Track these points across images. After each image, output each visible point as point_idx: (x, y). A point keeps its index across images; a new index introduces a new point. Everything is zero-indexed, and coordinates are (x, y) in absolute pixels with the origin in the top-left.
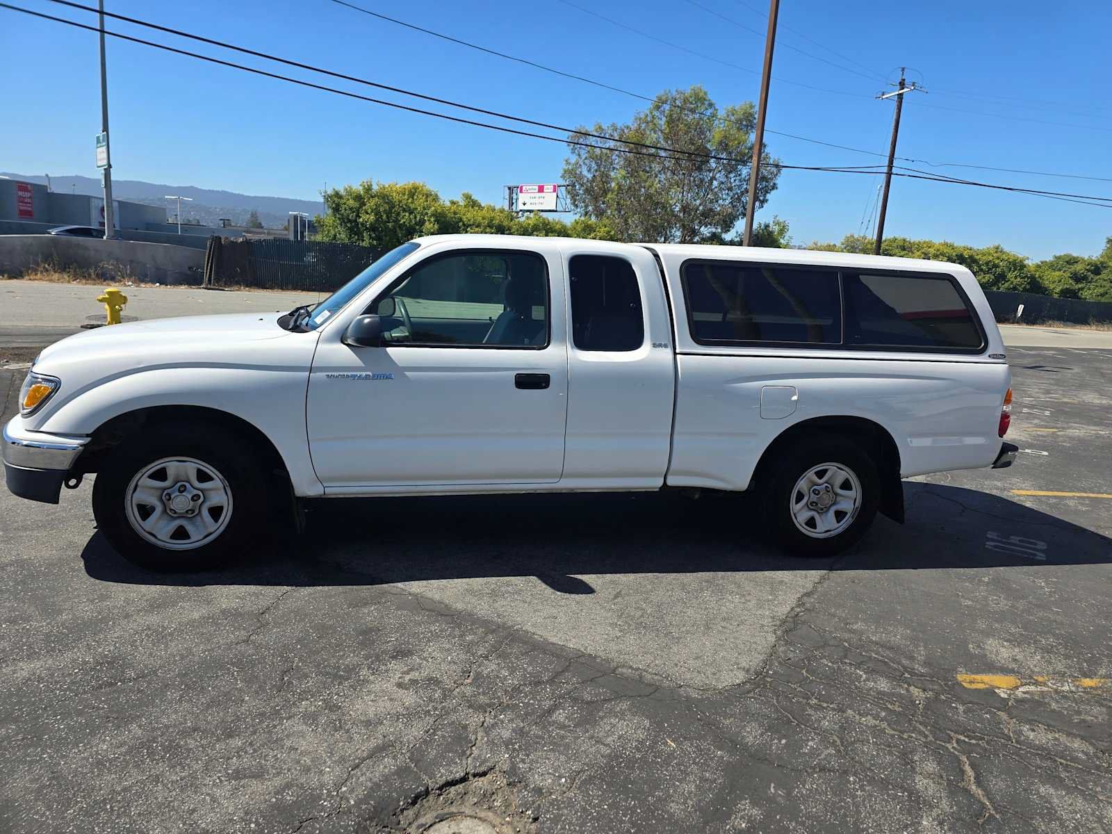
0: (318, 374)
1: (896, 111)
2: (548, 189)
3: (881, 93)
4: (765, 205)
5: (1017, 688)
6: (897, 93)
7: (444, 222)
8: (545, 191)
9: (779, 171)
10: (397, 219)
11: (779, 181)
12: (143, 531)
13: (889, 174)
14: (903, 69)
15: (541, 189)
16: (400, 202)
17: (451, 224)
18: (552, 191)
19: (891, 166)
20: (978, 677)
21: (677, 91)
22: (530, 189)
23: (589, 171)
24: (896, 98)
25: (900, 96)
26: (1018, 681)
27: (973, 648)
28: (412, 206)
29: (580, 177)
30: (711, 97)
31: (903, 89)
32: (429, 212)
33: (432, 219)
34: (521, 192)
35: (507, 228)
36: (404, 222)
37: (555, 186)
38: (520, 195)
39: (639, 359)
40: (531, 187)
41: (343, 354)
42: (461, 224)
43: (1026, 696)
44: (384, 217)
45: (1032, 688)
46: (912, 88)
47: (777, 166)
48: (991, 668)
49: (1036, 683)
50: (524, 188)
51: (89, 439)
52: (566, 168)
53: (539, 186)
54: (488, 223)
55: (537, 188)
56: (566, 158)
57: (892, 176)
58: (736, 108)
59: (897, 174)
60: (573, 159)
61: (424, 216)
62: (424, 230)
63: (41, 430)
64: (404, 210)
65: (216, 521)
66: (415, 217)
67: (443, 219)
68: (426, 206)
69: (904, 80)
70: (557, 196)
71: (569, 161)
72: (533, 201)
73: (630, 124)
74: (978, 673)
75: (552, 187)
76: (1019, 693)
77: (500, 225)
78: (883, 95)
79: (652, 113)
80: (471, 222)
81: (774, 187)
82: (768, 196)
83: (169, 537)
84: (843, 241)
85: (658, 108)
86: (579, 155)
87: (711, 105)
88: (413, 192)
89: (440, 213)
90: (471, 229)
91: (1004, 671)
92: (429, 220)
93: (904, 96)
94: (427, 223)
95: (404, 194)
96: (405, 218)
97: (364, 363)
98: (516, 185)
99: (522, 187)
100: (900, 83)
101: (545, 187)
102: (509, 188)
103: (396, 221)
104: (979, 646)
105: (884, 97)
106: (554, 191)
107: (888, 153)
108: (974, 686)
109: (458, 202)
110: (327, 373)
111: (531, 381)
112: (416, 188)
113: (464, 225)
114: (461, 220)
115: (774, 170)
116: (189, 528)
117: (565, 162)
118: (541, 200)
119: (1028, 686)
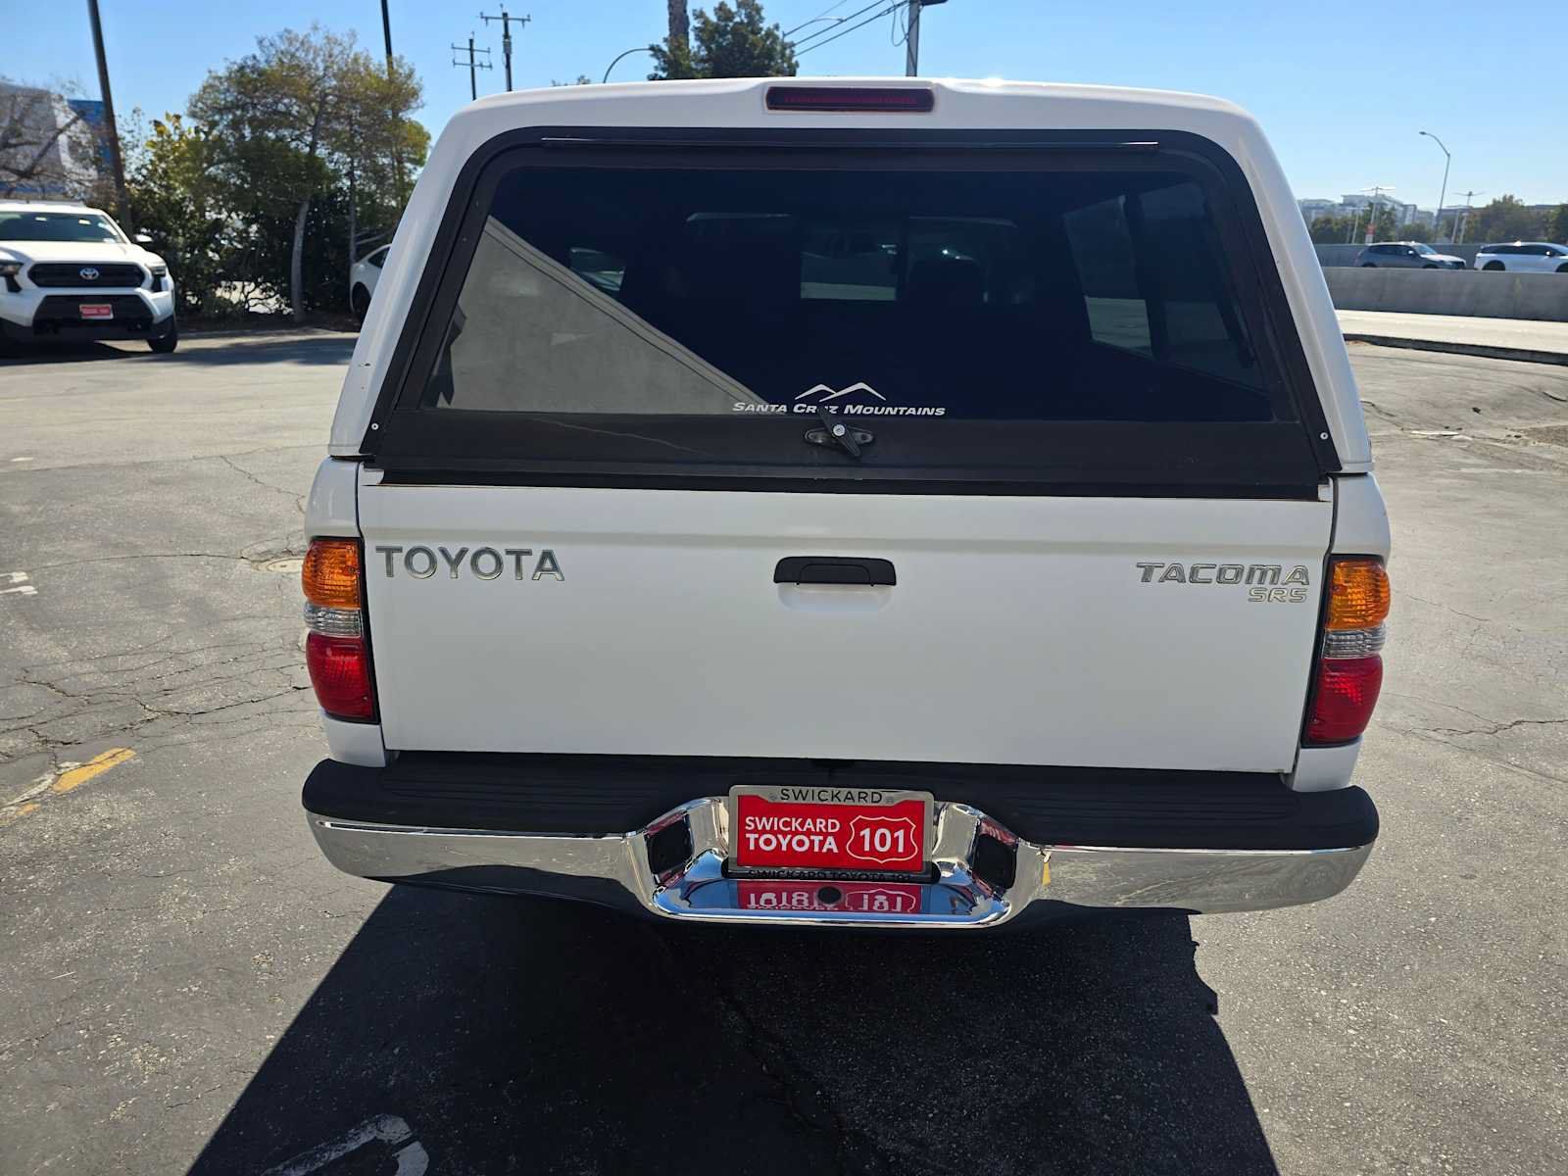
5: (55, 781)
20: (111, 764)
26: (59, 788)
27: (147, 793)
43: (38, 780)
45: (35, 791)
48: (103, 783)
49: (32, 799)
74: (116, 767)
76: (49, 779)
91: (83, 790)
104: (141, 799)
108: (108, 754)
119: (42, 790)
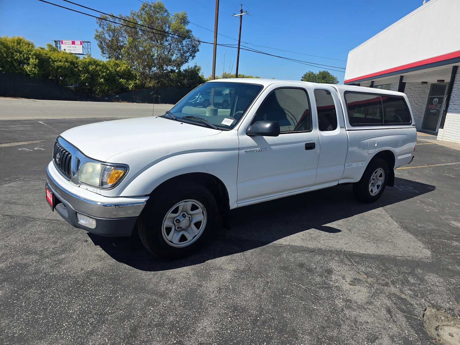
0: (242, 151)
1: (240, 22)
2: (77, 43)
3: (233, 14)
4: (195, 58)
6: (240, 15)
7: (41, 58)
8: (76, 44)
9: (200, 43)
10: (12, 56)
11: (200, 48)
12: (167, 241)
13: (239, 48)
14: (241, 5)
15: (73, 43)
16: (13, 47)
17: (45, 60)
18: (80, 44)
19: (239, 45)
21: (151, 2)
22: (67, 43)
23: (110, 36)
24: (240, 17)
25: (241, 16)
28: (21, 50)
29: (104, 39)
30: (166, 7)
31: (242, 13)
32: (32, 53)
33: (34, 57)
34: (62, 43)
35: (76, 63)
36: (17, 58)
37: (81, 42)
38: (62, 45)
39: (337, 134)
40: (67, 42)
41: (248, 140)
42: (50, 60)
44: (5, 55)
46: (246, 13)
47: (199, 41)
50: (64, 42)
51: (149, 197)
52: (97, 34)
53: (72, 42)
54: (65, 60)
55: (71, 42)
56: (96, 29)
57: (240, 49)
58: (179, 14)
59: (242, 49)
60: (100, 30)
61: (29, 55)
62: (30, 63)
63: (120, 196)
64: (16, 52)
65: (198, 228)
66: (24, 56)
67: (40, 57)
68: (29, 50)
69: (242, 9)
70: (83, 47)
71: (98, 31)
72: (70, 48)
73: (129, 16)
75: (80, 42)
77: (71, 61)
78: (234, 15)
79: (141, 12)
80: (56, 59)
81: (198, 50)
82: (196, 54)
83: (178, 241)
84: (222, 75)
85: (143, 9)
86: (103, 28)
87: (166, 11)
88: (19, 42)
89: (38, 54)
90: (57, 63)
92: (32, 58)
93: (243, 16)
94: (31, 59)
95: (14, 43)
96: (17, 56)
97: (257, 144)
98: (59, 40)
99: (62, 42)
100: (241, 11)
101: (75, 42)
102: (55, 41)
103: (12, 57)
105: (235, 16)
106: (81, 44)
107: (238, 39)
109: (45, 49)
110: (245, 150)
111: (310, 146)
112: (20, 40)
113: (52, 60)
114: (50, 58)
115: (197, 43)
116: (186, 235)
117: (95, 31)
118: (74, 48)
